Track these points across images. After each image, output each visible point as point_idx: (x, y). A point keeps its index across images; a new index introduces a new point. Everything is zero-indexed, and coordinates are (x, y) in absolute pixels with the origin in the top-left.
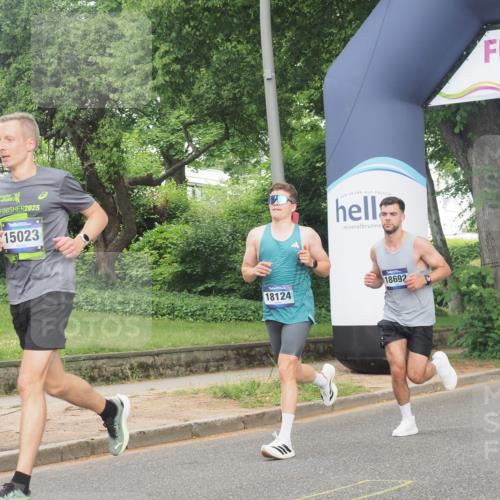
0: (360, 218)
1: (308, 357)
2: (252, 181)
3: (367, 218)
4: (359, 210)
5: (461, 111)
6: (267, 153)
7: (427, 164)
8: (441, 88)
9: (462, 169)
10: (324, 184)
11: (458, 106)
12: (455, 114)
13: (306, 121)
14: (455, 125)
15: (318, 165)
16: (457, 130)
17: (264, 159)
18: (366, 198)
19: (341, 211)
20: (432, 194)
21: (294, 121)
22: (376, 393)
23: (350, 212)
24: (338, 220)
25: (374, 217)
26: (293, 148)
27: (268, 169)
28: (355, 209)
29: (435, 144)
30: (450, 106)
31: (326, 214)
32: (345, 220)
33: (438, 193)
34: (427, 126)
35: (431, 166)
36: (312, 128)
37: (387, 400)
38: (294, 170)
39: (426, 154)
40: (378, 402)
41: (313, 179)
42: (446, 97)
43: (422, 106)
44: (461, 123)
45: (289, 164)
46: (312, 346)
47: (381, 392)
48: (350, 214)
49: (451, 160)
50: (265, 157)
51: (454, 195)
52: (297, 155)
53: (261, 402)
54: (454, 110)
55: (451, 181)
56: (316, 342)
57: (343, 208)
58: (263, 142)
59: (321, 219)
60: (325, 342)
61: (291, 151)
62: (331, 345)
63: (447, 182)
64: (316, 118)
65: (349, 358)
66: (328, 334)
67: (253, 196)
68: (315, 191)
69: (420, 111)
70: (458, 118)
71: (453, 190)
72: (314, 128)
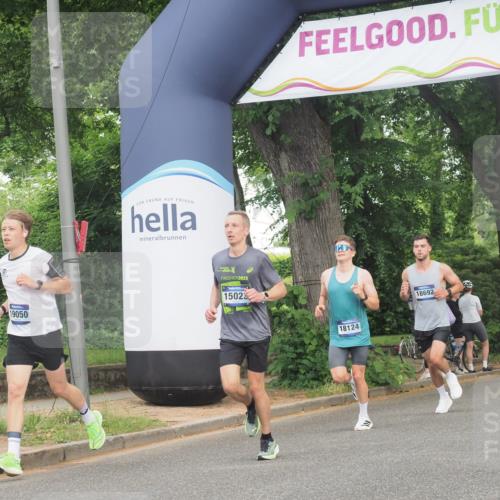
0: (158, 229)
1: (98, 387)
2: (36, 185)
3: (166, 228)
4: (158, 220)
5: (274, 111)
6: (54, 153)
7: (235, 169)
8: (252, 84)
9: (274, 175)
10: (119, 189)
11: (270, 105)
12: (266, 113)
13: (99, 117)
14: (267, 126)
15: (113, 167)
16: (268, 132)
17: (51, 159)
18: (165, 206)
19: (137, 221)
20: (240, 203)
21: (86, 117)
22: (173, 427)
23: (148, 222)
24: (133, 231)
25: (175, 228)
26: (84, 147)
27: (54, 170)
28: (153, 218)
29: (244, 146)
30: (262, 103)
31: (120, 224)
32: (141, 230)
33: (247, 202)
34: (236, 127)
35: (240, 171)
36: (106, 126)
37: (186, 435)
38: (85, 173)
39: (234, 157)
40: (176, 437)
41: (107, 184)
42: (257, 93)
43: (231, 104)
44: (274, 123)
45: (79, 166)
46: (102, 375)
47: (179, 426)
48: (146, 223)
49: (262, 164)
50: (52, 157)
51: (265, 204)
52: (89, 156)
53: (40, 439)
54: (266, 109)
55: (262, 189)
56: (106, 370)
57: (139, 217)
58: (49, 139)
59: (115, 229)
60: (117, 369)
61: (82, 151)
62: (124, 373)
63: (258, 190)
64: (111, 113)
65: (144, 388)
66: (121, 361)
67: (38, 202)
68: (108, 196)
69: (228, 109)
70: (270, 118)
71: (264, 199)
72: (108, 125)
